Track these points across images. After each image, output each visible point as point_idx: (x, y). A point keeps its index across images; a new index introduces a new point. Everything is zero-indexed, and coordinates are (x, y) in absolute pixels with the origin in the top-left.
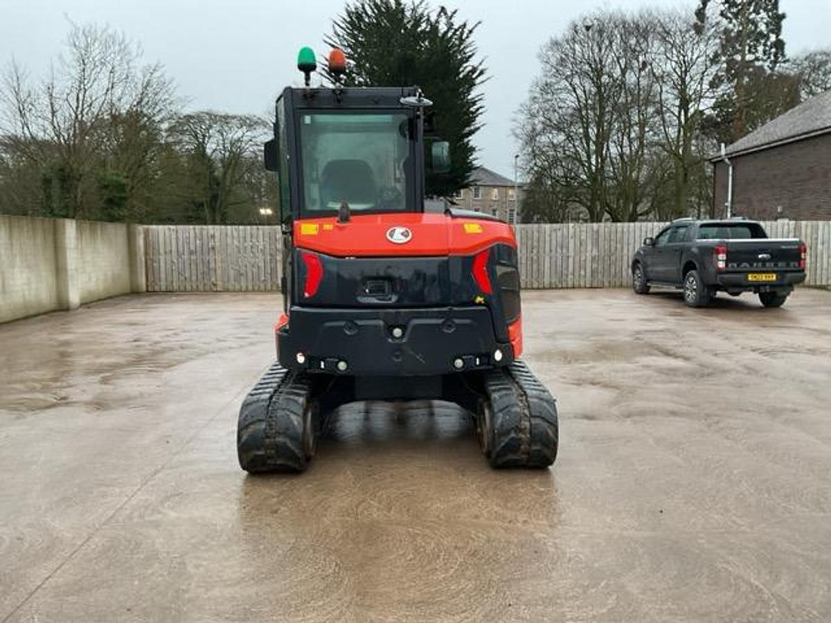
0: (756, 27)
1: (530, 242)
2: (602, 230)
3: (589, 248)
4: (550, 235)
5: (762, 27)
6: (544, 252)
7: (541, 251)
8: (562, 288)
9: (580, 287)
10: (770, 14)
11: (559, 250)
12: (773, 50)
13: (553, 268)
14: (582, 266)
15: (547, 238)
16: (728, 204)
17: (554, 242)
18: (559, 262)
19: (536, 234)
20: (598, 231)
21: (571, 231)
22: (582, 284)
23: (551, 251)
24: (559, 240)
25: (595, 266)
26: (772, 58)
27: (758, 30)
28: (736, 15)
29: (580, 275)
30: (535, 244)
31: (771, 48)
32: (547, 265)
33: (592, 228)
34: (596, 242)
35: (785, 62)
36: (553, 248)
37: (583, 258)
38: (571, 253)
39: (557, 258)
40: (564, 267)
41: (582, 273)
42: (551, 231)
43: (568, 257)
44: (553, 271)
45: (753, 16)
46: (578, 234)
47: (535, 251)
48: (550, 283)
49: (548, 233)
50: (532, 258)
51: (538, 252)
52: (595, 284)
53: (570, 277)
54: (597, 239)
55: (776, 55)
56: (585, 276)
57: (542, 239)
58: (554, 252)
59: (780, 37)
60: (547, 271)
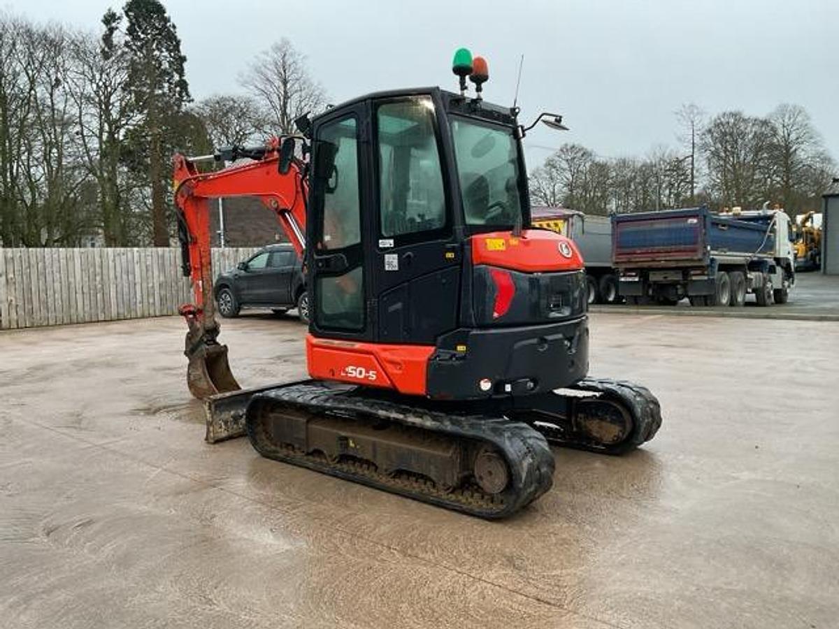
0: (160, 64)
1: (92, 270)
2: (167, 255)
3: (156, 273)
4: (114, 260)
5: (165, 65)
6: (109, 279)
7: (105, 278)
8: (131, 319)
9: (149, 316)
10: (172, 54)
11: (125, 277)
12: (178, 89)
13: (120, 296)
14: (150, 294)
15: (111, 264)
16: (221, 231)
17: (118, 269)
18: (126, 290)
19: (98, 260)
20: (163, 256)
21: (136, 255)
22: (152, 312)
23: (116, 278)
24: (124, 265)
25: (163, 292)
26: (177, 96)
27: (162, 67)
28: (140, 49)
29: (149, 303)
30: (98, 270)
31: (176, 87)
32: (113, 294)
33: (157, 252)
34: (162, 268)
35: (189, 102)
36: (118, 274)
37: (150, 285)
38: (138, 280)
39: (123, 285)
40: (132, 295)
41: (151, 301)
42: (114, 256)
43: (135, 284)
44: (120, 300)
45: (157, 53)
46: (143, 260)
47: (98, 278)
48: (118, 314)
49: (111, 258)
50: (96, 286)
51: (102, 279)
52: (165, 312)
53: (139, 305)
54: (163, 264)
55: (180, 93)
56: (154, 304)
57: (105, 264)
58: (119, 279)
59: (184, 78)
60: (113, 300)
